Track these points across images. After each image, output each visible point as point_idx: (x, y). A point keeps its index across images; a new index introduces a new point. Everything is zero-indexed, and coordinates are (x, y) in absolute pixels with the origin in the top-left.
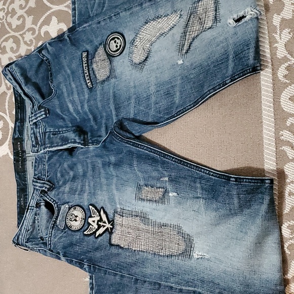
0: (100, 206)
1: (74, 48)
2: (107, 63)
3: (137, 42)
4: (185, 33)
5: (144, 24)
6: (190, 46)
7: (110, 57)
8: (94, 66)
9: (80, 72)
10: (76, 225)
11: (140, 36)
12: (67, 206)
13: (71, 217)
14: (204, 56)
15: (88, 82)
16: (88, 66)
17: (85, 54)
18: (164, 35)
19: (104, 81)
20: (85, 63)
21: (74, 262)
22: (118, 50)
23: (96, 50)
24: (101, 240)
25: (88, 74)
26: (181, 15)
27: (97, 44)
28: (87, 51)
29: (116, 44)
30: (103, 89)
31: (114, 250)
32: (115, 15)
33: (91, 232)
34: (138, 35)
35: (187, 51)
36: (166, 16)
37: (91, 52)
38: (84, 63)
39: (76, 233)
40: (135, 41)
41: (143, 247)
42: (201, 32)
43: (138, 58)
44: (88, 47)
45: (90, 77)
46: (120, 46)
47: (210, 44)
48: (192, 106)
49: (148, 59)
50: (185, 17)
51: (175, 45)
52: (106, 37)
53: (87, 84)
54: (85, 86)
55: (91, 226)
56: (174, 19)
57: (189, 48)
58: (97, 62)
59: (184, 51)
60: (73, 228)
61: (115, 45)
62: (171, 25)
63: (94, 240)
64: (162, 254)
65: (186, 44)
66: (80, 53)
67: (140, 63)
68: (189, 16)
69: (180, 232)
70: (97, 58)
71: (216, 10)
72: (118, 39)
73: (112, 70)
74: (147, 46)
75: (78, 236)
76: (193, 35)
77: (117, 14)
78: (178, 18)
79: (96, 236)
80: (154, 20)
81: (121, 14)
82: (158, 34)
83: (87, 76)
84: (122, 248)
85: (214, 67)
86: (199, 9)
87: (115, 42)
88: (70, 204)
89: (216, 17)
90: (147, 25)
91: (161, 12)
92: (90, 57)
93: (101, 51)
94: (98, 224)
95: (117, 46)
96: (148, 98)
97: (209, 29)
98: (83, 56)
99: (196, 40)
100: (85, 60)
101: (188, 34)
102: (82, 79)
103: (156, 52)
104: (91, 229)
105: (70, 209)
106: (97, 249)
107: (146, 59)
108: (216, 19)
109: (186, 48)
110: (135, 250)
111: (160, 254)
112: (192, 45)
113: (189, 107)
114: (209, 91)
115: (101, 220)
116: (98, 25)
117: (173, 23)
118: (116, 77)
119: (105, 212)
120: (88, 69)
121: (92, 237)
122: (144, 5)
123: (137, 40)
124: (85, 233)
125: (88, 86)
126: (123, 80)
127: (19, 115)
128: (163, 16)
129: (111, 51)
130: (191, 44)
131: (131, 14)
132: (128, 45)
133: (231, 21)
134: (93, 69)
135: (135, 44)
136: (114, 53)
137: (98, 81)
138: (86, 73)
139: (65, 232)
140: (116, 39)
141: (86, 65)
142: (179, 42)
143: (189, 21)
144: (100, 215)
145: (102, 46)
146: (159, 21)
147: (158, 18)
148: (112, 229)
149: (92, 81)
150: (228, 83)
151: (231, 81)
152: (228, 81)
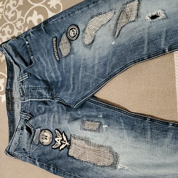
0: (62, 131)
1: (48, 35)
2: (68, 45)
3: (87, 31)
4: (117, 24)
5: (90, 18)
7: (70, 41)
8: (61, 47)
9: (52, 50)
10: (46, 142)
11: (89, 27)
12: (39, 130)
13: (43, 137)
16: (57, 47)
17: (54, 39)
18: (104, 26)
19: (66, 56)
20: (55, 45)
21: (44, 165)
22: (75, 36)
23: (61, 36)
24: (63, 152)
25: (56, 52)
26: (115, 12)
27: (62, 32)
28: (56, 37)
29: (74, 32)
30: (66, 62)
31: (70, 160)
32: (72, 13)
33: (57, 147)
34: (87, 26)
36: (105, 13)
37: (58, 38)
38: (54, 45)
39: (47, 147)
40: (86, 30)
41: (87, 159)
42: (127, 24)
43: (88, 41)
44: (57, 35)
45: (58, 54)
46: (76, 33)
47: (132, 31)
49: (94, 42)
50: (117, 14)
51: (111, 32)
52: (67, 28)
53: (56, 58)
54: (54, 60)
55: (57, 143)
56: (110, 15)
57: (119, 34)
58: (62, 45)
59: (116, 36)
60: (45, 144)
61: (73, 33)
62: (108, 19)
63: (59, 152)
64: (99, 165)
65: (117, 31)
66: (51, 39)
67: (89, 44)
68: (120, 13)
69: (111, 151)
70: (62, 42)
71: (138, 10)
72: (75, 29)
73: (71, 49)
74: (93, 33)
75: (48, 148)
76: (122, 25)
77: (73, 12)
78: (113, 14)
79: (60, 149)
80: (97, 16)
81: (75, 12)
82: (100, 25)
83: (56, 53)
84: (75, 159)
86: (127, 9)
87: (73, 31)
88: (41, 128)
89: (137, 14)
90: (92, 19)
91: (102, 10)
92: (58, 41)
93: (64, 37)
94: (61, 142)
95: (74, 34)
96: (93, 67)
97: (132, 22)
98: (54, 41)
99: (123, 28)
100: (54, 43)
101: (118, 24)
102: (53, 55)
103: (99, 37)
104: (57, 145)
105: (41, 131)
106: (60, 158)
107: (93, 41)
108: (137, 16)
109: (117, 34)
110: (83, 161)
111: (98, 164)
112: (120, 32)
115: (63, 140)
116: (62, 20)
117: (110, 17)
118: (74, 54)
119: (65, 135)
120: (57, 49)
121: (57, 150)
122: (90, 6)
123: (87, 29)
124: (53, 147)
125: (56, 60)
126: (78, 55)
127: (10, 74)
128: (103, 13)
129: (71, 37)
131: (82, 12)
132: (81, 33)
133: (148, 18)
134: (59, 49)
135: (86, 32)
136: (73, 38)
137: (63, 56)
138: (55, 51)
139: (39, 146)
141: (55, 46)
142: (113, 32)
143: (119, 16)
144: (62, 137)
145: (65, 34)
146: (100, 16)
147: (99, 14)
148: (69, 146)
149: (59, 56)
150: (146, 59)
151: (148, 58)
152: (146, 58)
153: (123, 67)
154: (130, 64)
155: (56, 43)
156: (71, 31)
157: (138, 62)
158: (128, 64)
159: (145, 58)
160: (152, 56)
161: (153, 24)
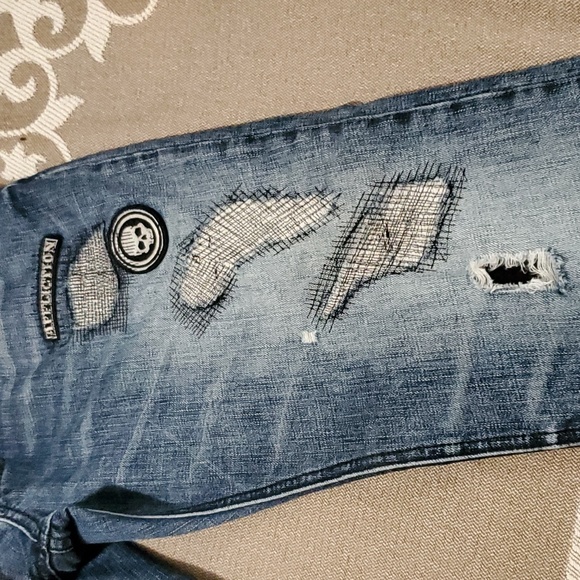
1: (23, 222)
2: (110, 283)
3: (201, 248)
4: (338, 260)
5: (226, 199)
6: (346, 302)
7: (121, 270)
8: (73, 283)
9: (29, 290)
11: (211, 233)
14: (381, 345)
15: (45, 322)
16: (54, 280)
17: (50, 245)
18: (278, 248)
19: (92, 331)
20: (48, 271)
23: (83, 239)
25: (49, 302)
26: (334, 206)
27: (86, 224)
29: (140, 239)
30: (85, 353)
32: (144, 157)
34: (206, 229)
35: (337, 312)
36: (292, 198)
37: (69, 241)
38: (44, 267)
40: (195, 244)
42: (385, 274)
43: (197, 292)
44: (62, 227)
45: (55, 311)
46: (152, 247)
47: (403, 315)
48: (319, 476)
49: (224, 304)
50: (346, 218)
51: (304, 283)
52: (112, 214)
53: (41, 327)
54: (33, 331)
56: (312, 211)
57: (344, 307)
58: (81, 276)
59: (327, 311)
61: (136, 240)
62: (302, 225)
65: (336, 292)
66: (37, 239)
67: (199, 308)
68: (357, 215)
70: (83, 263)
71: (441, 225)
72: (147, 225)
73: (120, 307)
74: (227, 264)
76: (359, 275)
77: (151, 156)
78: (324, 211)
80: (254, 197)
81: (160, 157)
82: (260, 241)
83: (48, 306)
85: (406, 385)
86: (391, 206)
87: (138, 232)
89: (435, 242)
90: (234, 206)
91: (278, 180)
92: (66, 255)
93: (96, 245)
95: (141, 246)
96: (194, 411)
97: (409, 269)
98: (46, 249)
99: (365, 290)
100: (48, 259)
101: (345, 265)
102: (28, 309)
103: (247, 288)
107: (221, 298)
108: (434, 248)
109: (333, 302)
112: (351, 301)
113: (310, 478)
114: (382, 454)
116: (94, 174)
117: (309, 221)
118: (125, 328)
120: (54, 290)
123: (201, 241)
125: (43, 334)
126: (140, 340)
128: (283, 193)
130: (350, 296)
131: (187, 163)
132: (172, 250)
133: (482, 274)
134: (66, 291)
135: (194, 252)
137: (75, 328)
138: (44, 299)
140: (140, 225)
141: (49, 275)
142: (317, 280)
143: (353, 231)
145: (101, 234)
146: (269, 204)
147: (267, 194)
149: (60, 323)
150: (451, 455)
151: (462, 453)
152: (453, 450)
153: (339, 465)
154: (380, 459)
155: (55, 264)
156: (130, 230)
157: (416, 460)
158: (372, 456)
159: (447, 450)
160: (480, 445)
161: (500, 304)
